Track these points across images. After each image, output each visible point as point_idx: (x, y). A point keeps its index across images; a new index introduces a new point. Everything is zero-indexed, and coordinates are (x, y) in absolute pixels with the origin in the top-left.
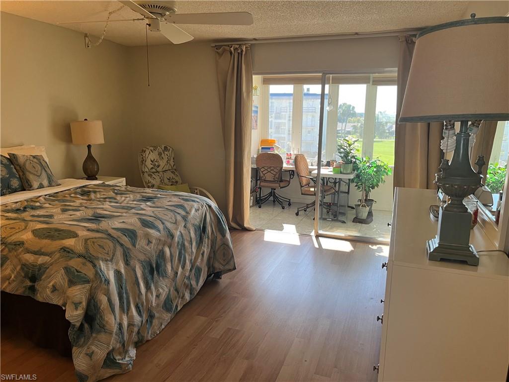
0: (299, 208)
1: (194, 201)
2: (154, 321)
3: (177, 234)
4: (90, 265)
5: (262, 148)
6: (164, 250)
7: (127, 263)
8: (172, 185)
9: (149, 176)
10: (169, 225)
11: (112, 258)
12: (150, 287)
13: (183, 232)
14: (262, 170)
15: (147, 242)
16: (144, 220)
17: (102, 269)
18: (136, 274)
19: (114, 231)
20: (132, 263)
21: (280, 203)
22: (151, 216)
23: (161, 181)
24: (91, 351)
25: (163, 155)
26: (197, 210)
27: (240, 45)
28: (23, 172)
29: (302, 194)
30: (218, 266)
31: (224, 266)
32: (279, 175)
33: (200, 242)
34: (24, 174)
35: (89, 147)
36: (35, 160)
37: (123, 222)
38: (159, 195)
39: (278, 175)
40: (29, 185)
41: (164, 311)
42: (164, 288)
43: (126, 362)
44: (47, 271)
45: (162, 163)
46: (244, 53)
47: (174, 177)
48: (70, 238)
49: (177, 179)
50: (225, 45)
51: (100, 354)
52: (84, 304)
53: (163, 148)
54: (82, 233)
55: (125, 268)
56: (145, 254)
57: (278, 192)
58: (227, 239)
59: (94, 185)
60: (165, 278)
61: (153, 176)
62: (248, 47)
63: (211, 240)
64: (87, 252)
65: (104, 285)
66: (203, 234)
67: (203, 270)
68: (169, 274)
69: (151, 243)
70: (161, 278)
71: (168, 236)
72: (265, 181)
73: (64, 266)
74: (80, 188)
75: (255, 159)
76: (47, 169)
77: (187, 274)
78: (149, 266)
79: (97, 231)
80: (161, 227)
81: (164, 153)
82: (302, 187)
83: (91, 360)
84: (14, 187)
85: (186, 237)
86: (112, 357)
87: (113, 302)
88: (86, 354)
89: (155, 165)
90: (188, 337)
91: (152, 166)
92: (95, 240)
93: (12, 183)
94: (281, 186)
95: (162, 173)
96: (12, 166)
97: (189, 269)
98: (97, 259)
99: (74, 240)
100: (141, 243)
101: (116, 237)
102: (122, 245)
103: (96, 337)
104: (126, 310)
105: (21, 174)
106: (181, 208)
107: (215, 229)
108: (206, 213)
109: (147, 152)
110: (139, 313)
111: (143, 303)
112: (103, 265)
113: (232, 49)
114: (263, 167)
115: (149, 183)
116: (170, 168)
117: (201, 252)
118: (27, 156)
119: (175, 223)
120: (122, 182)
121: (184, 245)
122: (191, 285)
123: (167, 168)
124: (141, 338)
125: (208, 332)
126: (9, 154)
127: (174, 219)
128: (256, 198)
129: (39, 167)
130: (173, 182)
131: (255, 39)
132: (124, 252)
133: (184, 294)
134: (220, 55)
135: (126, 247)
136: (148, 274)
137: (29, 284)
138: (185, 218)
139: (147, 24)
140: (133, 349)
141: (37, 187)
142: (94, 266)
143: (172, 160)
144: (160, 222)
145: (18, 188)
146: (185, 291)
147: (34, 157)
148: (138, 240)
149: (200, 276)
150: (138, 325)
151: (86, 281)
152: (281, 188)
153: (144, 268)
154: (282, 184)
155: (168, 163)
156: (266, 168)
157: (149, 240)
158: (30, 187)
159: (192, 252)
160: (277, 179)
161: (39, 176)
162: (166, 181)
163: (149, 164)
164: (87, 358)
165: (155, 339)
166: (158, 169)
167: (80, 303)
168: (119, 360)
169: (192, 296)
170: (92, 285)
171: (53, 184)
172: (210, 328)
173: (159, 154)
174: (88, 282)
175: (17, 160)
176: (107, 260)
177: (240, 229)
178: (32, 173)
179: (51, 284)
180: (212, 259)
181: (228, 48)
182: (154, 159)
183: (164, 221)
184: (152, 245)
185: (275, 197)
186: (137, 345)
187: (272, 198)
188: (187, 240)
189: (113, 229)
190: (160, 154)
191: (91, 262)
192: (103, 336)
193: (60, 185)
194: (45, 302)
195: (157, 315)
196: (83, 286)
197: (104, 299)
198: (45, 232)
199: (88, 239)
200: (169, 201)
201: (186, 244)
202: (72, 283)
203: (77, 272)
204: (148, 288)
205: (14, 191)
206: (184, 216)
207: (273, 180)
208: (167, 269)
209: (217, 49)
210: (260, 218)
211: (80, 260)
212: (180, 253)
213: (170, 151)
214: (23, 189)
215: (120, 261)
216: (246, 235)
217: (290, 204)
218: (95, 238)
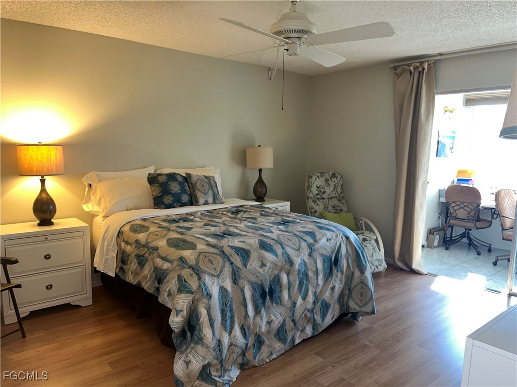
0: (498, 257)
1: (329, 230)
2: (263, 348)
3: (297, 261)
4: (196, 278)
5: (458, 180)
6: (281, 276)
7: (235, 281)
8: (335, 213)
9: (313, 202)
10: (290, 251)
11: (219, 275)
12: (260, 312)
13: (306, 260)
14: (453, 205)
15: (260, 264)
16: (264, 242)
17: (206, 283)
18: (244, 295)
19: (229, 249)
20: (241, 282)
21: (476, 247)
22: (273, 239)
23: (325, 208)
24: (189, 360)
25: (330, 182)
26: (328, 240)
27: (422, 63)
28: (193, 189)
29: (503, 239)
30: (353, 306)
31: (361, 307)
32: (475, 213)
33: (329, 274)
34: (194, 191)
35: (260, 170)
36: (206, 180)
37: (243, 242)
38: (298, 221)
39: (473, 212)
40: (196, 201)
41: (276, 340)
42: (276, 315)
43: (221, 381)
44: (168, 276)
45: (329, 190)
46: (426, 71)
47: (339, 204)
48: (189, 249)
49: (342, 207)
50: (404, 65)
51: (196, 365)
52: (185, 312)
53: (331, 175)
54: (201, 247)
55: (232, 287)
56: (257, 277)
57: (474, 233)
58: (366, 278)
59: (251, 206)
60: (280, 305)
61: (318, 202)
62: (431, 64)
63: (346, 276)
64: (196, 264)
65: (205, 299)
66: (334, 267)
67: (332, 306)
68: (286, 303)
69: (265, 266)
70: (274, 305)
71: (286, 262)
72: (456, 218)
73: (177, 274)
74: (237, 207)
75: (444, 192)
76: (214, 189)
77: (310, 306)
78: (261, 290)
79: (214, 246)
80: (279, 251)
81: (331, 180)
82: (504, 230)
83: (187, 368)
84: (183, 202)
85: (311, 266)
86: (208, 372)
87: (213, 317)
88: (184, 361)
89: (320, 191)
90: (295, 375)
91: (317, 192)
92: (207, 254)
93: (182, 198)
94: (477, 226)
95: (327, 200)
96: (186, 184)
97: (312, 302)
98: (205, 272)
99: (190, 251)
100: (253, 263)
101: (228, 254)
102: (231, 263)
103: (194, 347)
104: (228, 329)
105: (192, 191)
106: (310, 236)
107: (353, 263)
108: (340, 245)
109: (314, 178)
110: (244, 335)
111: (250, 325)
112: (207, 279)
113: (412, 68)
114: (454, 202)
115: (312, 208)
116: (337, 195)
117: (330, 286)
118: (200, 176)
119: (298, 250)
120: (285, 206)
121: (307, 275)
122: (314, 320)
123: (333, 195)
124: (246, 361)
125: (318, 376)
126: (186, 174)
127: (297, 245)
128: (445, 238)
129: (207, 186)
130: (337, 210)
131: (441, 54)
132: (233, 270)
133: (305, 328)
134: (398, 75)
135: (236, 266)
136: (258, 297)
137: (157, 285)
138: (310, 247)
139: (285, 49)
140: (237, 369)
141: (202, 203)
142: (199, 278)
143: (339, 187)
144: (280, 247)
145: (188, 203)
146: (307, 324)
147: (206, 177)
148: (251, 261)
149: (327, 311)
150: (241, 348)
151: (189, 291)
152: (477, 229)
153: (254, 289)
154: (479, 224)
155: (334, 190)
156: (458, 203)
157: (263, 263)
158: (197, 203)
159: (317, 284)
160: (472, 218)
161: (205, 194)
162: (330, 208)
163: (314, 190)
164: (185, 365)
165: (263, 366)
166: (324, 196)
167: (181, 311)
168: (216, 376)
169: (315, 332)
170: (195, 297)
171: (217, 202)
172: (322, 372)
173: (325, 181)
174: (191, 293)
175: (190, 179)
176: (213, 275)
177: (408, 270)
178: (200, 191)
179: (168, 289)
180: (347, 296)
181: (406, 67)
182: (320, 186)
183: (284, 246)
184: (267, 268)
185: (469, 239)
186: (242, 367)
187: (465, 240)
188: (311, 270)
189: (229, 246)
190: (327, 181)
191: (198, 274)
192: (200, 349)
193: (224, 203)
194: (162, 303)
195: (267, 342)
196: (186, 295)
197: (203, 312)
198: (175, 241)
199: (201, 253)
200: (302, 227)
201: (310, 274)
202: (180, 291)
203: (185, 282)
204: (257, 311)
205: (184, 205)
206: (311, 244)
207: (466, 218)
208: (283, 296)
209: (395, 70)
210: (441, 261)
211: (190, 271)
212: (301, 283)
213: (339, 178)
214: (192, 204)
215: (228, 279)
216: (412, 278)
217: (490, 251)
218: (209, 253)
